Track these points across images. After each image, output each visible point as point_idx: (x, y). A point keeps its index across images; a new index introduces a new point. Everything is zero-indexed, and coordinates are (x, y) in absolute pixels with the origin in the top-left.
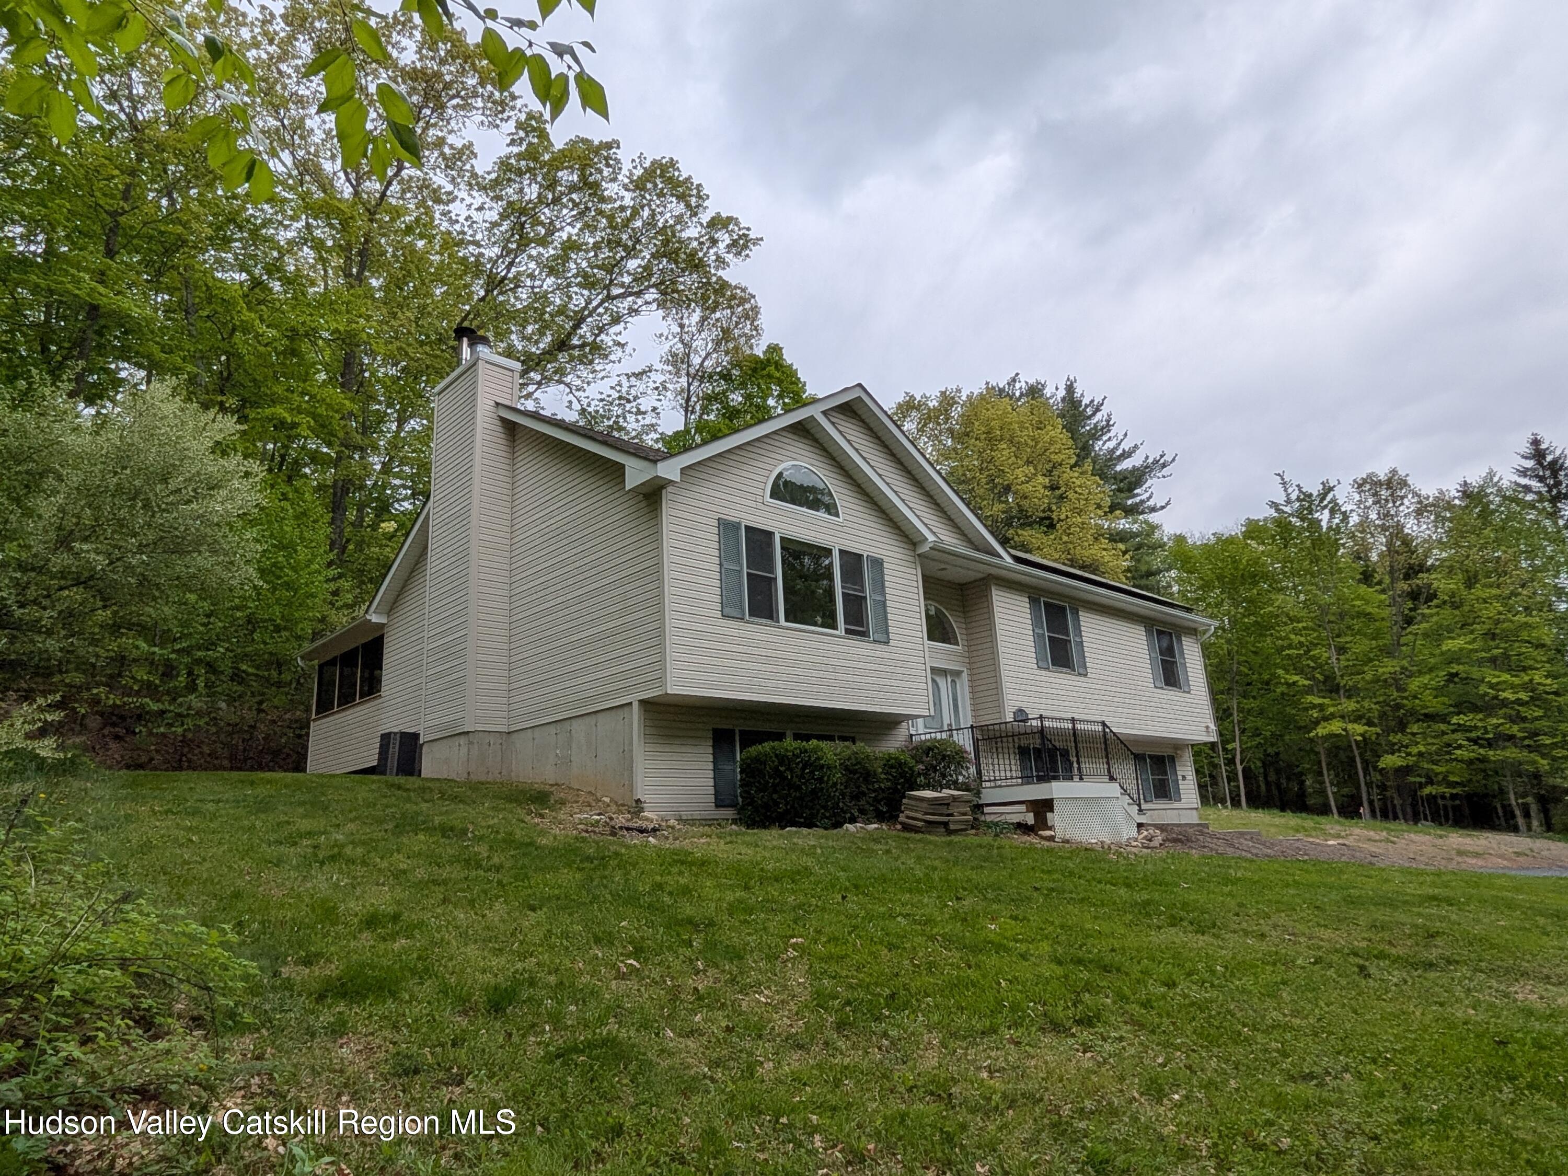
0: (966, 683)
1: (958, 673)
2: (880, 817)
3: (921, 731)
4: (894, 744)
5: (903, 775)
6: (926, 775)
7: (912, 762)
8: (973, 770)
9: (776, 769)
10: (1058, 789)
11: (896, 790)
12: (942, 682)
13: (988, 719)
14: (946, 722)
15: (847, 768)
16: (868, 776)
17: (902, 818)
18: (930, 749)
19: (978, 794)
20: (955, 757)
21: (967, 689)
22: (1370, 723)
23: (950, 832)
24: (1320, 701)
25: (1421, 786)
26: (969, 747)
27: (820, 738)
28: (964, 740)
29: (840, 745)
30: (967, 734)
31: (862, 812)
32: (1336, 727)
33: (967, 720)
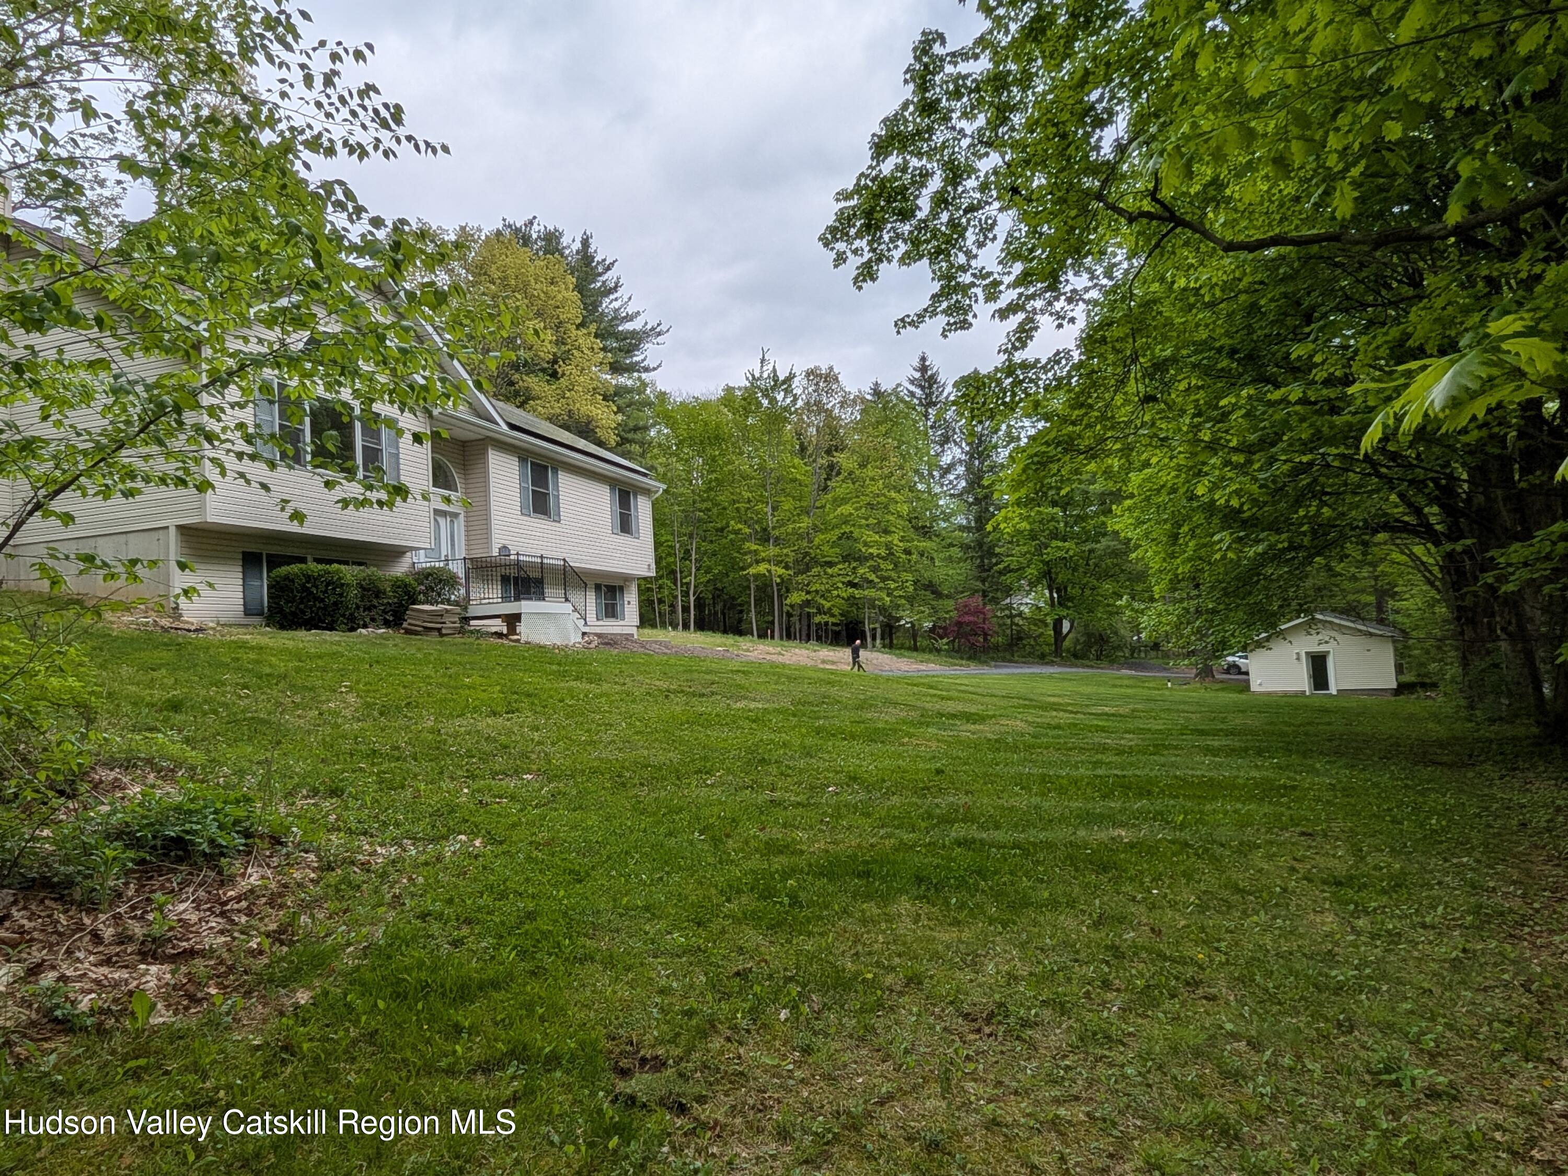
0: (462, 523)
1: (455, 515)
2: (387, 624)
3: (422, 561)
4: (401, 569)
5: (407, 593)
6: (425, 594)
7: (415, 584)
8: (463, 591)
9: (303, 586)
10: (526, 607)
11: (401, 605)
12: (442, 521)
13: (478, 553)
14: (444, 553)
15: (362, 587)
16: (378, 593)
17: (405, 625)
18: (430, 574)
19: (465, 609)
20: (450, 581)
21: (463, 528)
22: (787, 567)
23: (442, 635)
24: (754, 547)
25: (815, 614)
26: (461, 574)
27: (340, 562)
28: (457, 568)
29: (356, 569)
30: (461, 564)
31: (373, 620)
32: (762, 568)
33: (461, 553)
